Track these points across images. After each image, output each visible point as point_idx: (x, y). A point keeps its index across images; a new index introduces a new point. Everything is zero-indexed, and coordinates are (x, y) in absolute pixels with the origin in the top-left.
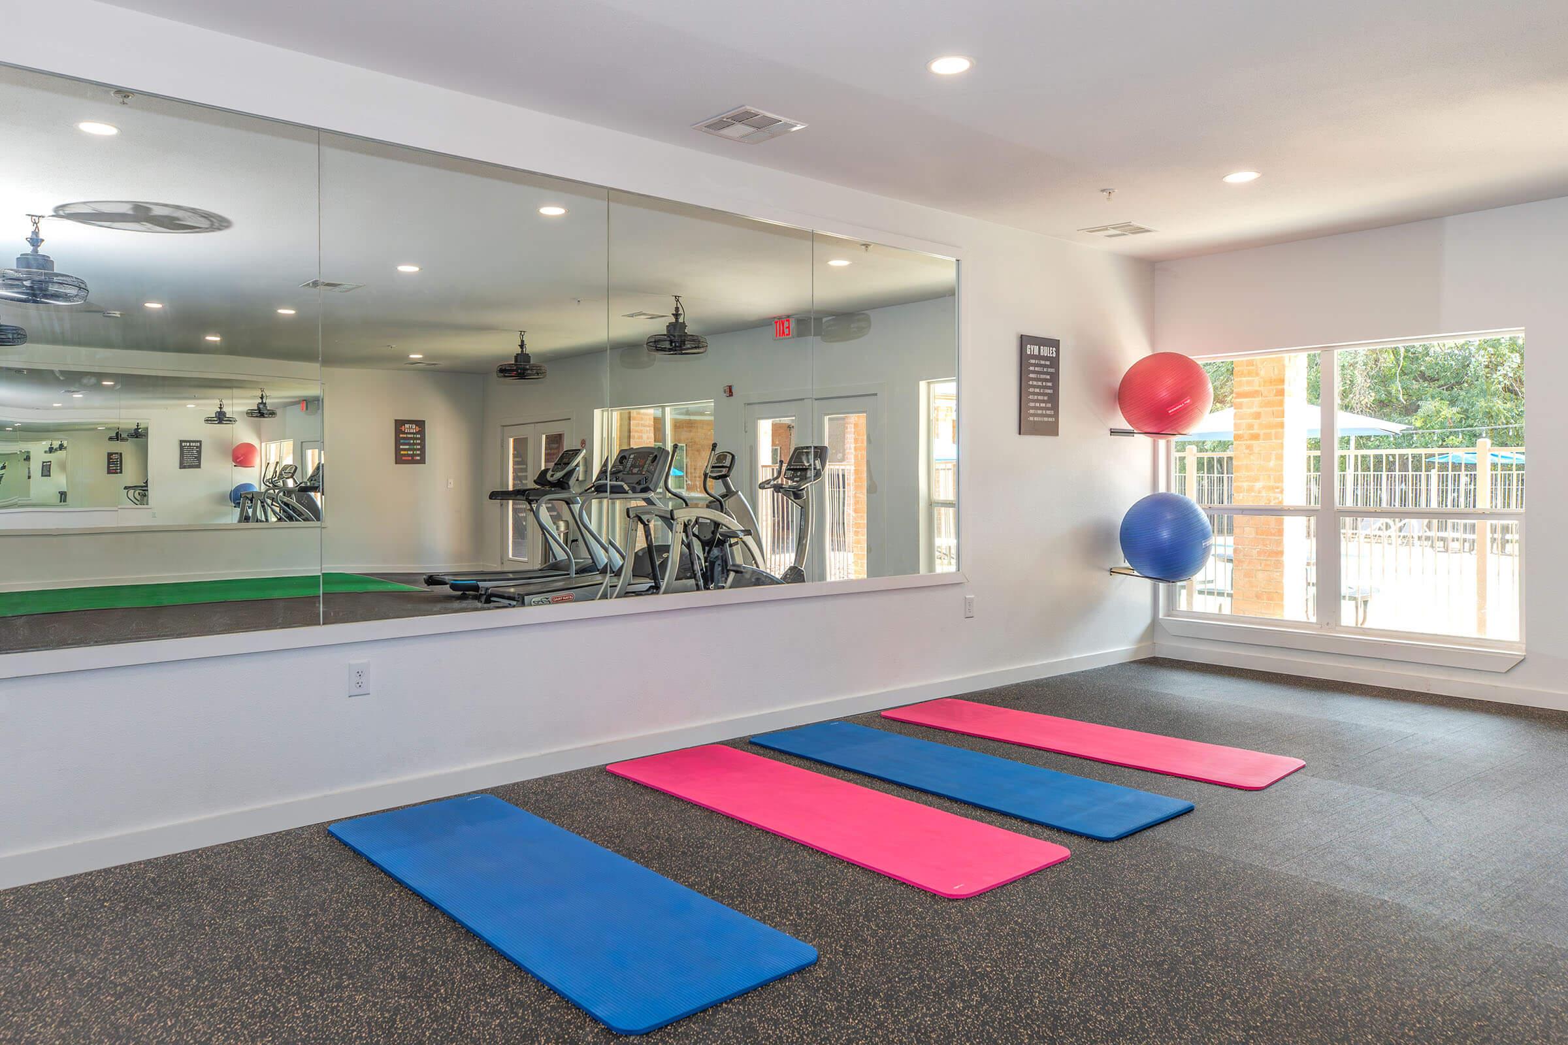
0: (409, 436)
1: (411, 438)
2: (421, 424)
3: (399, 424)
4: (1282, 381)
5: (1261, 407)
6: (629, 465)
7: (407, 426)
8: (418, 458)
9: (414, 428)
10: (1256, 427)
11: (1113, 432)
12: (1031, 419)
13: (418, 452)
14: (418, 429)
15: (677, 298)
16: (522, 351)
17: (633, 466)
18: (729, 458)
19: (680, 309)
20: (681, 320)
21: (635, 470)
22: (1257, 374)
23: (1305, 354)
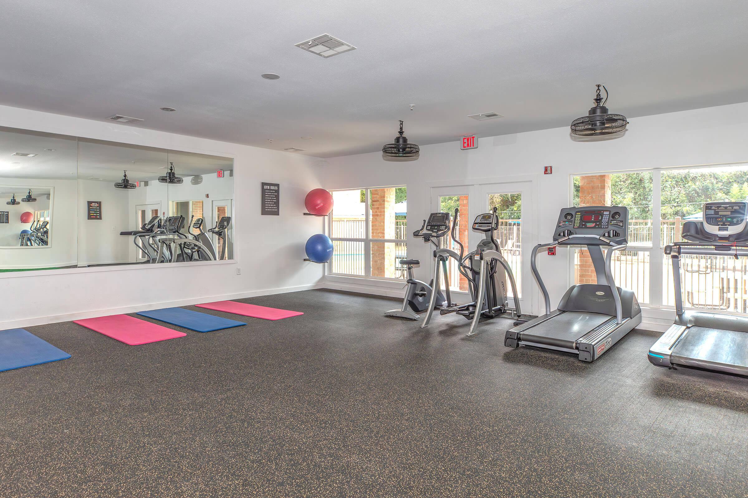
0: (94, 208)
1: (95, 209)
2: (99, 203)
3: (89, 203)
4: (384, 197)
5: (379, 205)
6: (171, 222)
7: (93, 204)
8: (99, 217)
9: (96, 205)
10: (378, 212)
11: (305, 214)
12: (267, 210)
13: (98, 215)
14: (98, 205)
15: (171, 163)
16: (125, 178)
17: (173, 223)
18: (201, 220)
19: (173, 167)
20: (173, 171)
21: (173, 224)
22: (378, 195)
23: (394, 189)
